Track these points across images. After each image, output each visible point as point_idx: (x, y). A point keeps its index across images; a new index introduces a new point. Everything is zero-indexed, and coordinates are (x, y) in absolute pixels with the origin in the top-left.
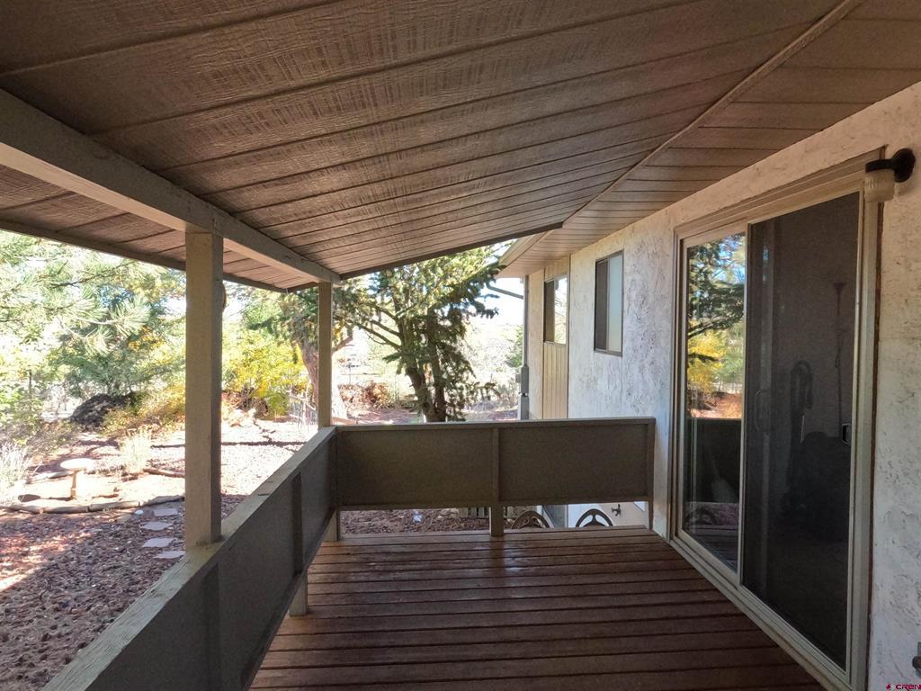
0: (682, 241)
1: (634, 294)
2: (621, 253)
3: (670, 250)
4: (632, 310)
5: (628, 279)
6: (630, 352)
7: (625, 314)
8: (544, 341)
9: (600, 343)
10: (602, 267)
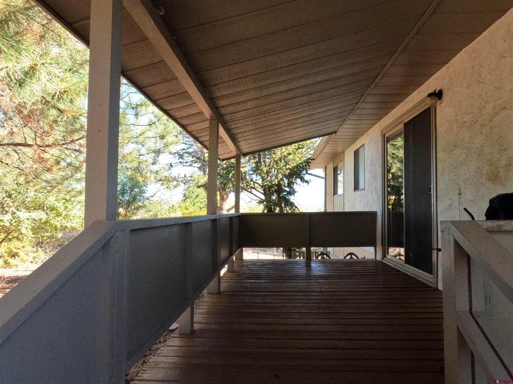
0: (384, 134)
1: (368, 162)
2: (363, 145)
3: (380, 139)
4: (368, 168)
5: (366, 155)
6: (368, 187)
7: (366, 171)
8: (334, 195)
9: (356, 188)
10: (356, 153)
